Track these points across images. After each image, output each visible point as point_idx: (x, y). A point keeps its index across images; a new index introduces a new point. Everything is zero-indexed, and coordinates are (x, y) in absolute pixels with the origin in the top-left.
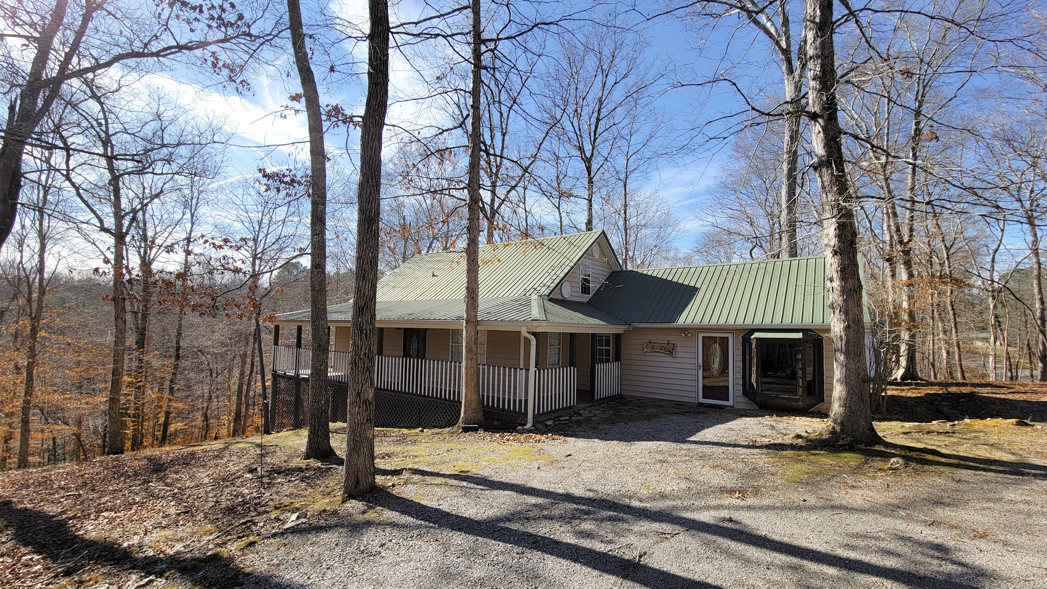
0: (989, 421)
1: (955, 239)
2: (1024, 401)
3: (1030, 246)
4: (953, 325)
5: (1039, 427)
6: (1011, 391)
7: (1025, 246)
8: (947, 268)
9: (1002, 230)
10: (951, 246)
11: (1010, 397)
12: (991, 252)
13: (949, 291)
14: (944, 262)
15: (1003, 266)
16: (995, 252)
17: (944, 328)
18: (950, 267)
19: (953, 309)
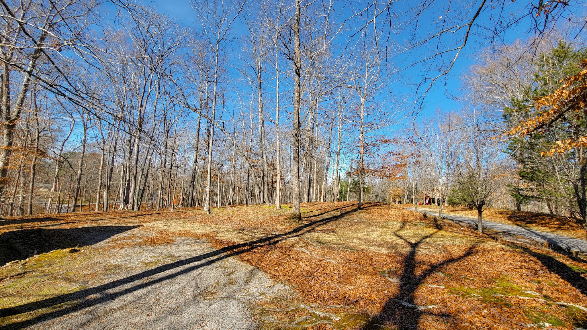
0: (52, 253)
1: (44, 128)
2: (70, 229)
3: (82, 141)
4: (31, 180)
5: (82, 251)
6: (62, 222)
7: (79, 140)
8: (36, 144)
9: (72, 130)
10: (42, 131)
11: (61, 227)
12: (63, 140)
13: (34, 158)
14: (35, 140)
15: (67, 149)
16: (65, 141)
17: (24, 181)
18: (38, 144)
19: (34, 170)
